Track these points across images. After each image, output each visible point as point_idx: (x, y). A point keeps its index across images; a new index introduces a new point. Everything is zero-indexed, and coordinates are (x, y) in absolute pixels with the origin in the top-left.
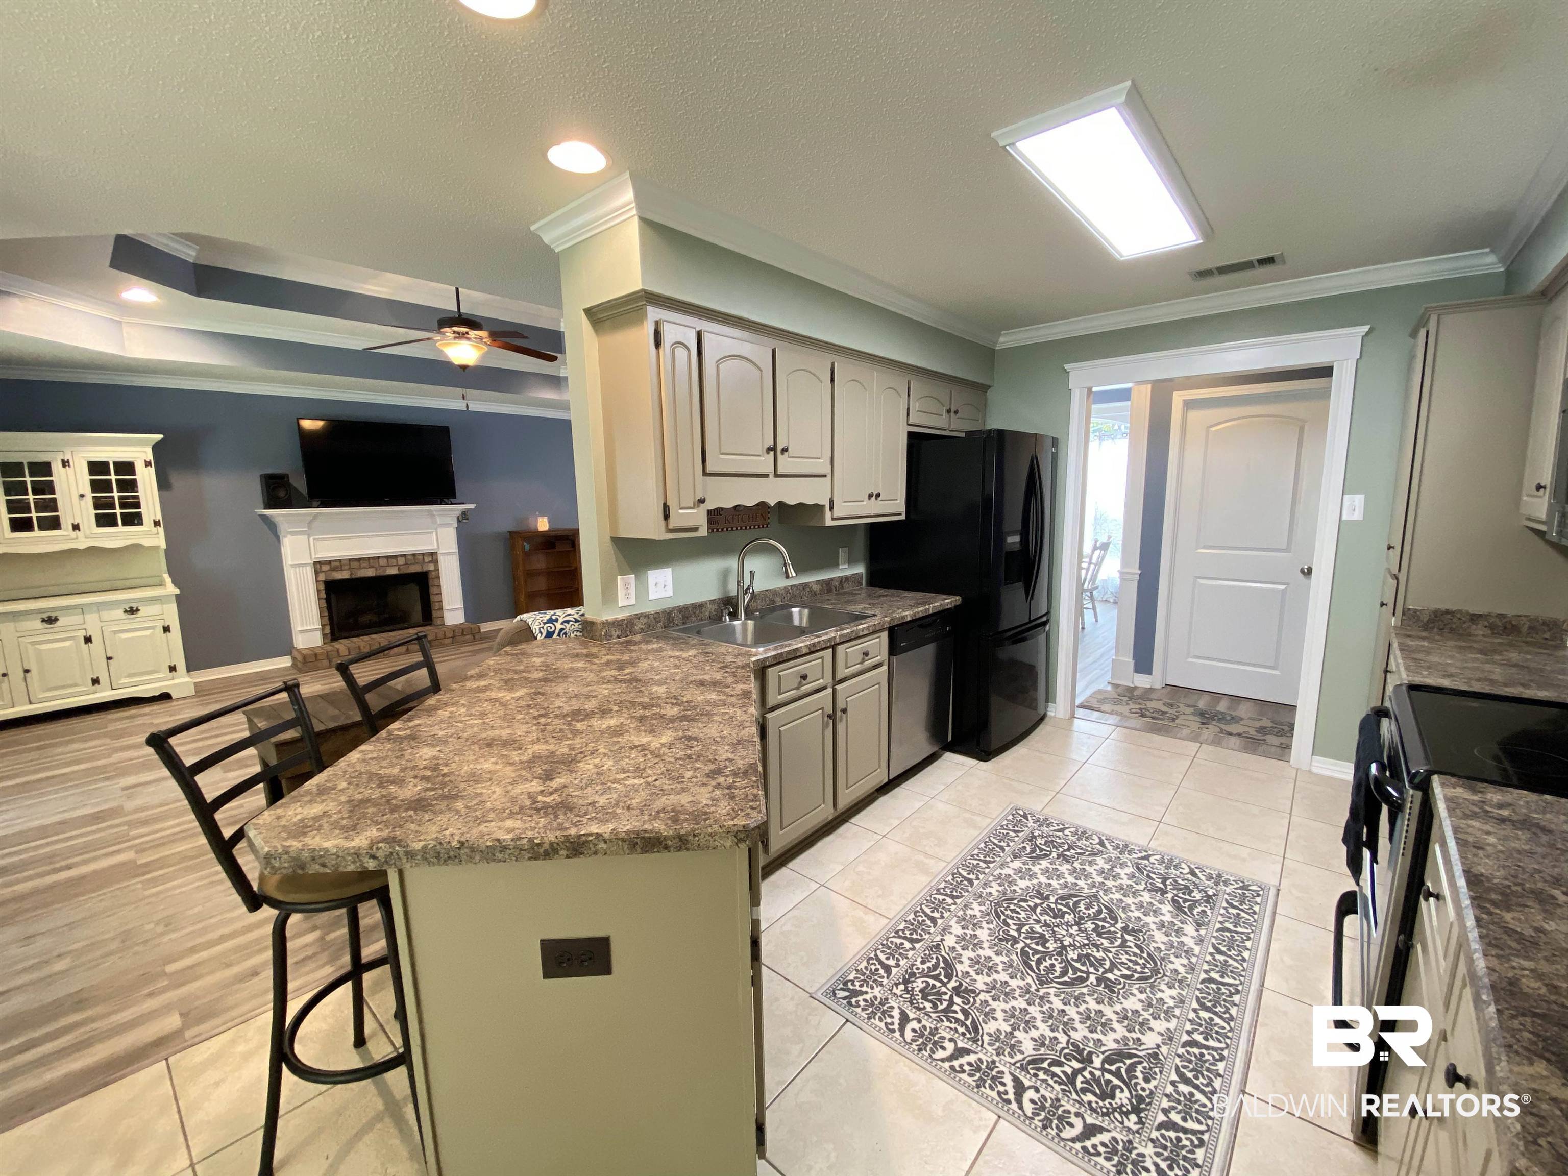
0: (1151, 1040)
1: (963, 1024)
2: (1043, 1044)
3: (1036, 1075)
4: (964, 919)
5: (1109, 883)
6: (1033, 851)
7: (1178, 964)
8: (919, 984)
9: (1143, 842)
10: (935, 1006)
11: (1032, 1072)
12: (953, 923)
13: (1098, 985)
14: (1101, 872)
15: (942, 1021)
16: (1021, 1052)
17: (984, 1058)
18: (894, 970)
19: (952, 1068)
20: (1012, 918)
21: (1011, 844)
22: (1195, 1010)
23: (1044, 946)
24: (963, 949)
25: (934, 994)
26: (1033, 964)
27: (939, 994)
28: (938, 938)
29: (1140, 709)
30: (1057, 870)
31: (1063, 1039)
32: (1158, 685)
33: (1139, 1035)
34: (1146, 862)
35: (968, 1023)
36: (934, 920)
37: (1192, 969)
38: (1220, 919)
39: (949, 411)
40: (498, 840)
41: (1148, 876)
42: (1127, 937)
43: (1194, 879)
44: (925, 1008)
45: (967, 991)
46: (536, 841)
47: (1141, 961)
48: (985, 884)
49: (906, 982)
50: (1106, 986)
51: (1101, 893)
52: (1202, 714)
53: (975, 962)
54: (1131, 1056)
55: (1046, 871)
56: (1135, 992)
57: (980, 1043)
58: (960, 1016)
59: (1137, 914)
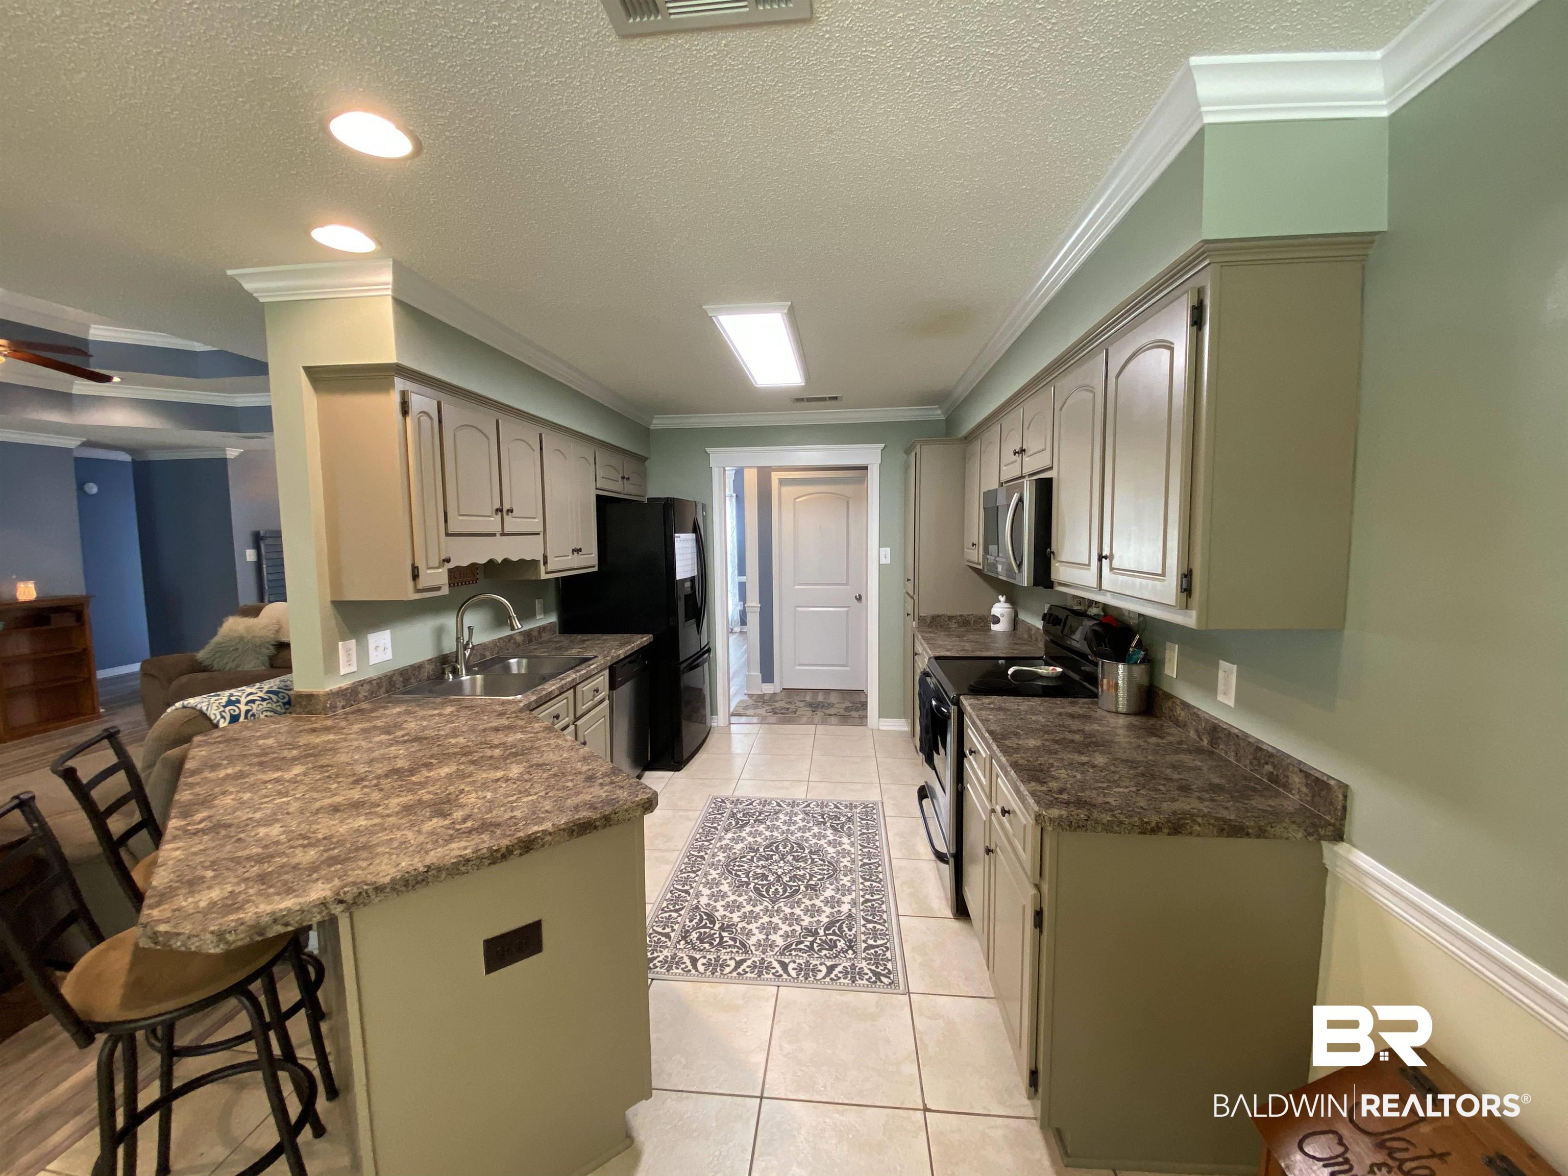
0: (845, 908)
1: (735, 946)
2: (788, 936)
3: (790, 955)
4: (708, 883)
5: (792, 828)
6: (737, 823)
7: (845, 861)
8: (694, 936)
9: (803, 796)
10: (711, 944)
11: (787, 954)
12: (701, 888)
13: (807, 890)
14: (785, 823)
15: (720, 950)
16: (777, 946)
17: (756, 959)
18: (672, 935)
19: (739, 974)
20: (740, 871)
21: (721, 823)
22: (862, 883)
23: (767, 881)
24: (716, 902)
25: (707, 937)
26: (764, 893)
27: (711, 935)
28: (695, 902)
29: (772, 709)
30: (757, 830)
31: (798, 928)
32: (778, 691)
33: (839, 908)
34: (809, 808)
35: (738, 944)
36: (687, 892)
37: (853, 861)
38: (859, 828)
39: (623, 478)
40: (460, 856)
41: (813, 816)
42: (814, 857)
43: (838, 810)
44: (705, 948)
45: (728, 926)
46: (494, 848)
47: (826, 868)
48: (713, 855)
49: (684, 938)
50: (812, 889)
51: (789, 835)
52: (810, 705)
53: (726, 907)
54: (838, 921)
55: (750, 834)
56: (828, 886)
57: (750, 952)
58: (731, 943)
59: (814, 841)
